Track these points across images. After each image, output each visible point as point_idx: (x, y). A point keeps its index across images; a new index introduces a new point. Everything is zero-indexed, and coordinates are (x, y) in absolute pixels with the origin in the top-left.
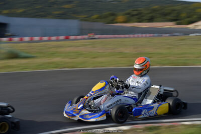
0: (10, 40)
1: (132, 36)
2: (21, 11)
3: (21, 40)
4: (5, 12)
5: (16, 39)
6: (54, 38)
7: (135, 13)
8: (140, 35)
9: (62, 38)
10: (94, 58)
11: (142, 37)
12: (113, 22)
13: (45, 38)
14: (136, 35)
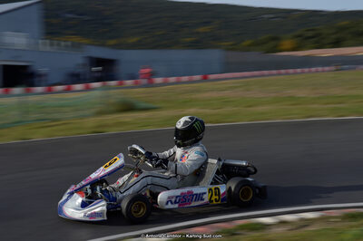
0: (121, 84)
1: (306, 70)
2: (134, 40)
3: (136, 83)
4: (112, 42)
5: (129, 82)
6: (185, 78)
7: (310, 34)
8: (320, 69)
9: (198, 77)
10: (250, 106)
11: (323, 71)
12: (275, 50)
13: (172, 79)
14: (313, 69)
